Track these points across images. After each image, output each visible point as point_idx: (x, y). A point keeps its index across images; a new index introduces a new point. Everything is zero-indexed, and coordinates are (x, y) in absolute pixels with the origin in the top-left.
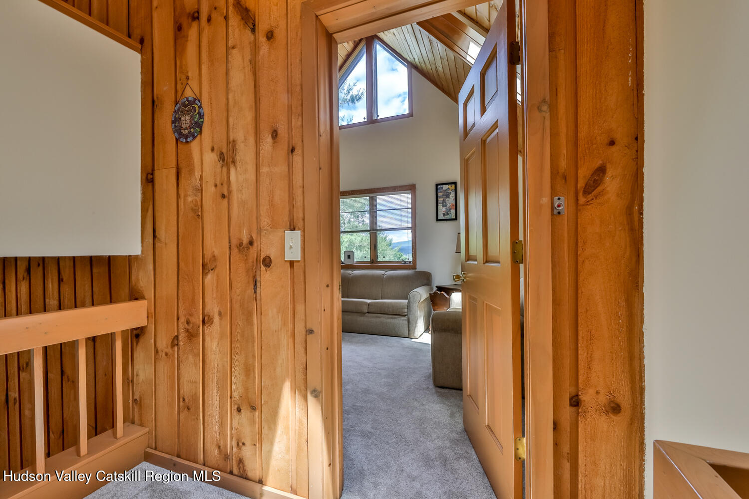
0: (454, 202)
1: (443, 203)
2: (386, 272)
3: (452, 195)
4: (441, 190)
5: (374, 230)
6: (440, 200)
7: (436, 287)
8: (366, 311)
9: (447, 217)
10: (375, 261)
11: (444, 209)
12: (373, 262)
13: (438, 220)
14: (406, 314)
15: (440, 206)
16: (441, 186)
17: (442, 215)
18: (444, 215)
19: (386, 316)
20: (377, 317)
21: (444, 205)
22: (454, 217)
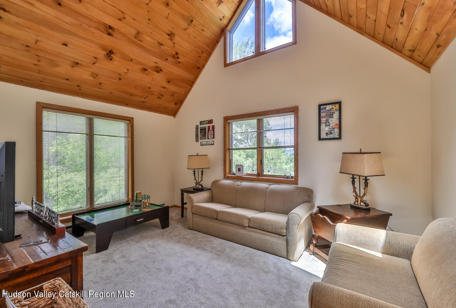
0: (338, 122)
1: (326, 123)
2: (270, 185)
3: (336, 115)
4: (324, 111)
5: (260, 148)
6: (323, 120)
7: (318, 207)
8: (247, 225)
9: (330, 136)
10: (261, 174)
11: (327, 129)
12: (259, 175)
13: (320, 139)
14: (285, 234)
15: (323, 126)
16: (325, 106)
17: (325, 134)
18: (327, 134)
19: (265, 233)
20: (256, 232)
21: (327, 124)
22: (338, 137)
